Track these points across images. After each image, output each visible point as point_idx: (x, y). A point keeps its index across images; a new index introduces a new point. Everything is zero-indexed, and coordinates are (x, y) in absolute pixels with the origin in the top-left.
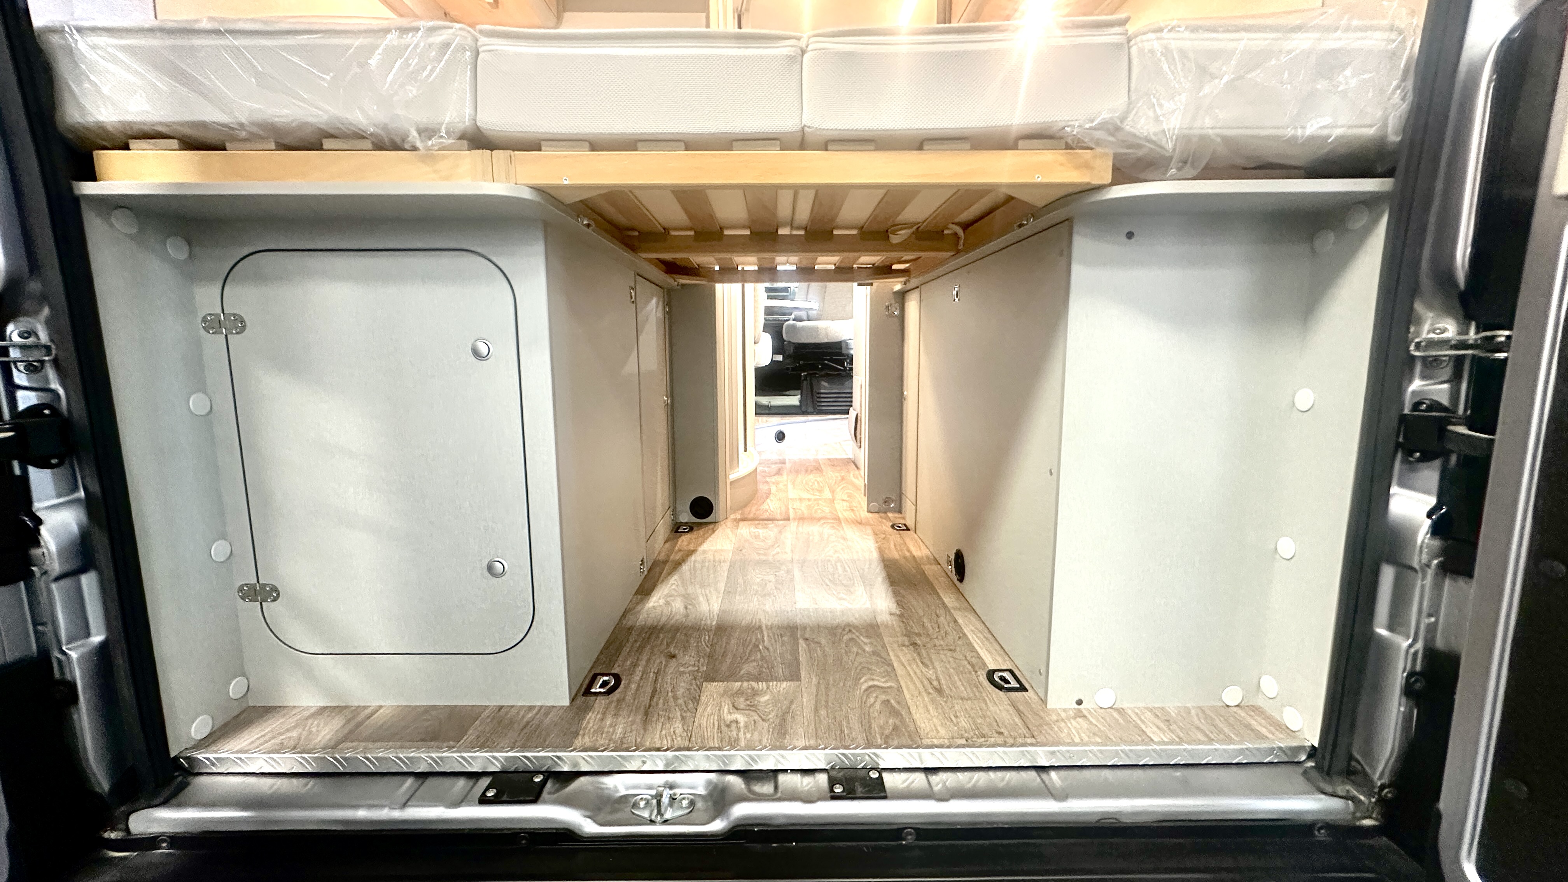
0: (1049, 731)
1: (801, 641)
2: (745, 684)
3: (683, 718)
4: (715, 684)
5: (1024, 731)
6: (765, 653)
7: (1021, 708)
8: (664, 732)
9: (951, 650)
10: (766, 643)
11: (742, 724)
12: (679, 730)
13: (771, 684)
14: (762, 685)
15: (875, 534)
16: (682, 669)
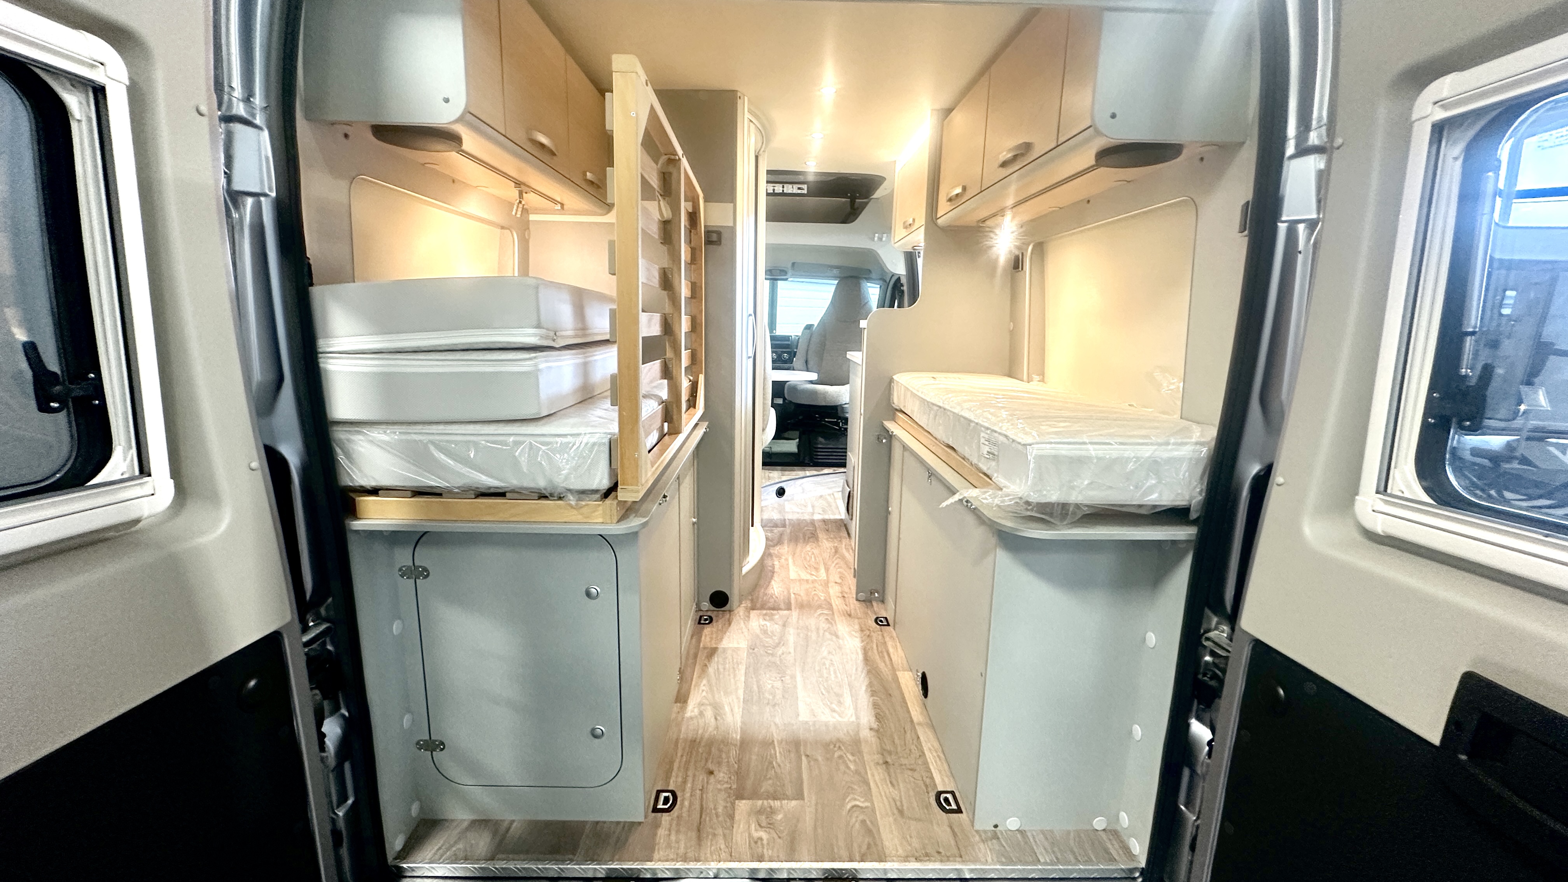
0: (972, 851)
1: (804, 758)
2: (765, 802)
3: (724, 835)
4: (744, 801)
5: (956, 851)
6: (778, 771)
7: (956, 830)
8: (713, 848)
9: (911, 770)
10: (779, 760)
11: (765, 842)
12: (723, 846)
13: (783, 802)
14: (777, 803)
15: (862, 630)
16: (719, 786)
